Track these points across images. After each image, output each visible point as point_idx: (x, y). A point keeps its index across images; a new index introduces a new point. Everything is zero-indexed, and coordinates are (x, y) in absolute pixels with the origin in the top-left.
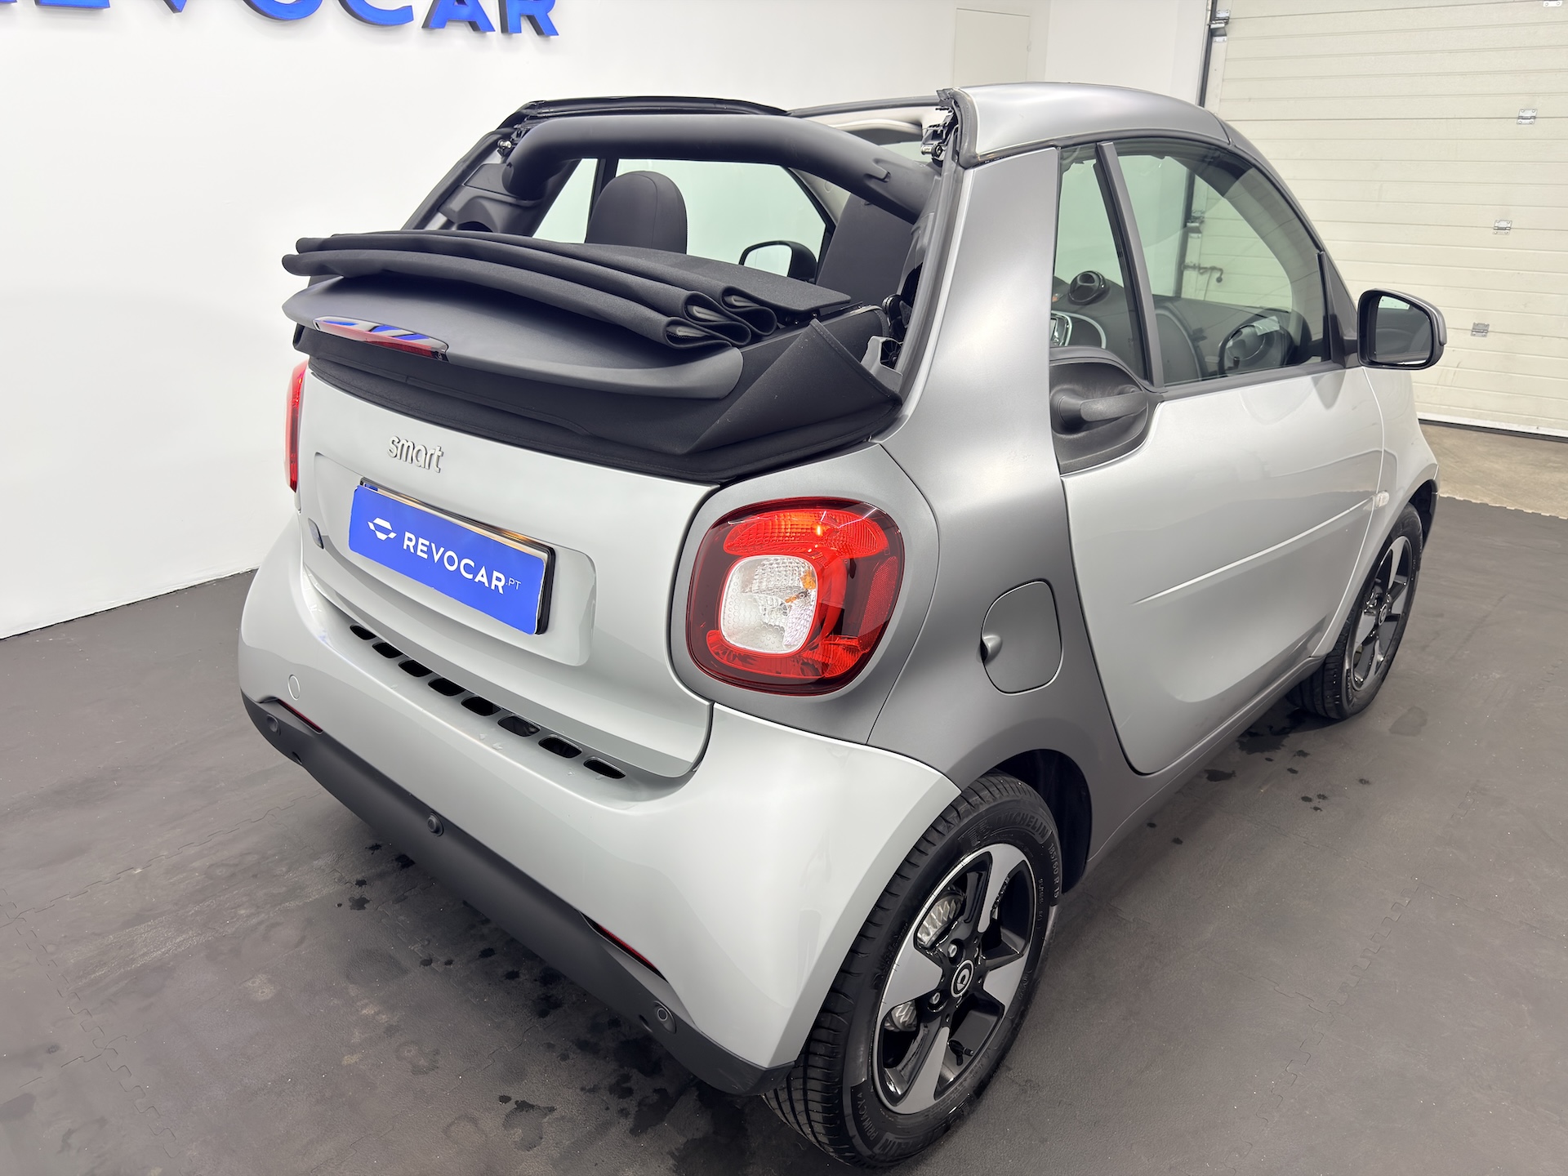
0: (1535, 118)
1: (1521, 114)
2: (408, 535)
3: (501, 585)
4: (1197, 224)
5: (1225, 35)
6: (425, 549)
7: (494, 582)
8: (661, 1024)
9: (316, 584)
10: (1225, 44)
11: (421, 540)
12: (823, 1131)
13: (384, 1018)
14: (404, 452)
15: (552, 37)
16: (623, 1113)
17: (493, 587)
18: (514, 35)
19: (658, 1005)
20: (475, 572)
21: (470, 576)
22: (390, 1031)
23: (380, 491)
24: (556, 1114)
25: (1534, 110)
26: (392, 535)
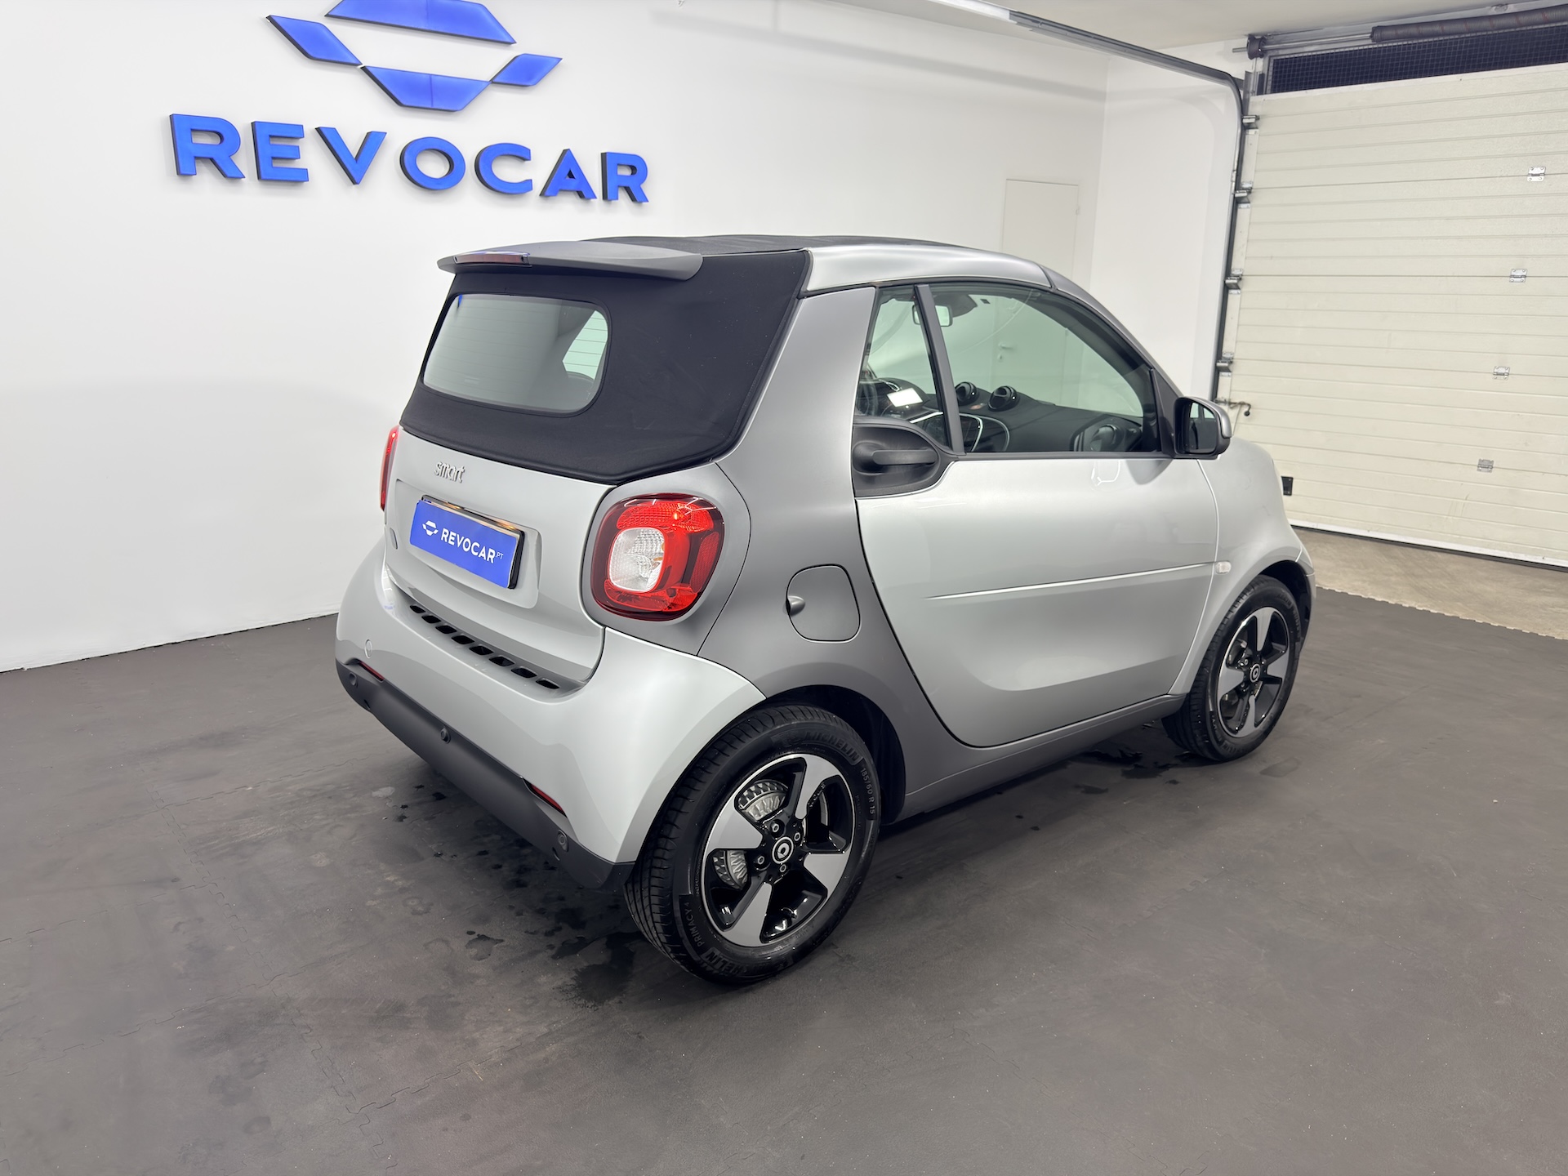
0: (1525, 276)
1: (1513, 273)
2: (445, 530)
3: (492, 557)
4: (1226, 365)
5: (1249, 202)
6: (453, 539)
7: (489, 556)
8: (561, 846)
9: (391, 576)
10: (1249, 210)
11: (452, 533)
12: (662, 931)
13: (400, 883)
14: (443, 472)
15: (644, 203)
16: (551, 947)
17: (488, 560)
18: (613, 201)
19: (560, 833)
20: (478, 550)
21: (476, 554)
22: (402, 890)
23: (433, 503)
24: (502, 944)
25: (1524, 270)
26: (436, 532)
